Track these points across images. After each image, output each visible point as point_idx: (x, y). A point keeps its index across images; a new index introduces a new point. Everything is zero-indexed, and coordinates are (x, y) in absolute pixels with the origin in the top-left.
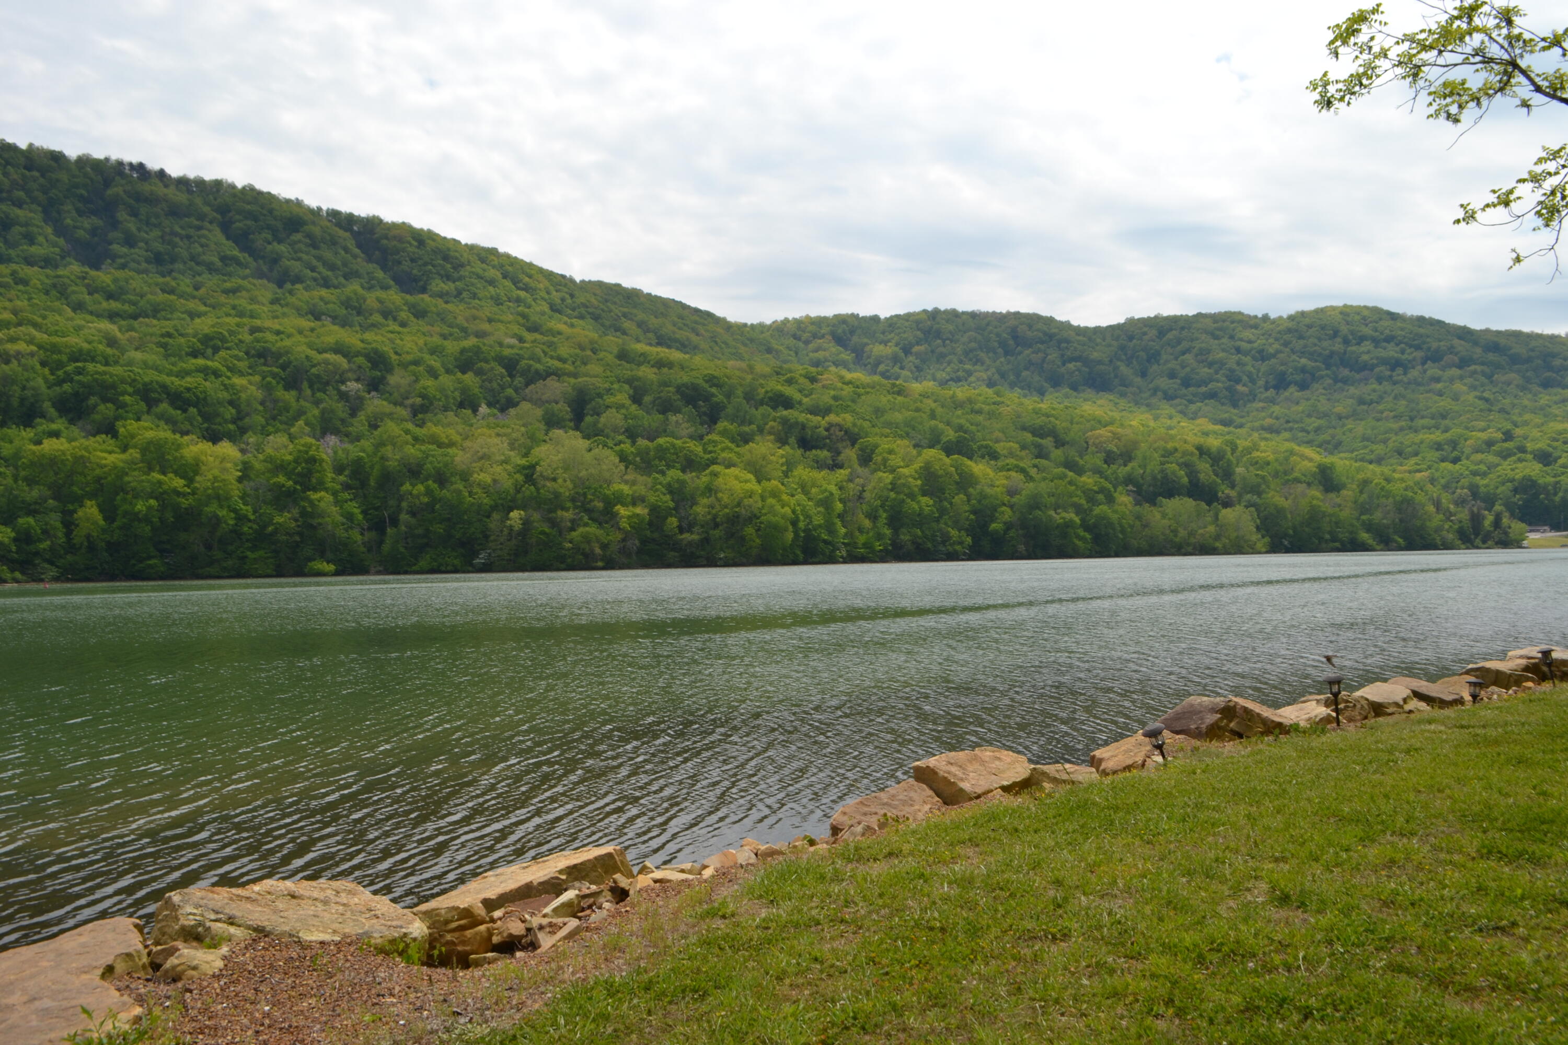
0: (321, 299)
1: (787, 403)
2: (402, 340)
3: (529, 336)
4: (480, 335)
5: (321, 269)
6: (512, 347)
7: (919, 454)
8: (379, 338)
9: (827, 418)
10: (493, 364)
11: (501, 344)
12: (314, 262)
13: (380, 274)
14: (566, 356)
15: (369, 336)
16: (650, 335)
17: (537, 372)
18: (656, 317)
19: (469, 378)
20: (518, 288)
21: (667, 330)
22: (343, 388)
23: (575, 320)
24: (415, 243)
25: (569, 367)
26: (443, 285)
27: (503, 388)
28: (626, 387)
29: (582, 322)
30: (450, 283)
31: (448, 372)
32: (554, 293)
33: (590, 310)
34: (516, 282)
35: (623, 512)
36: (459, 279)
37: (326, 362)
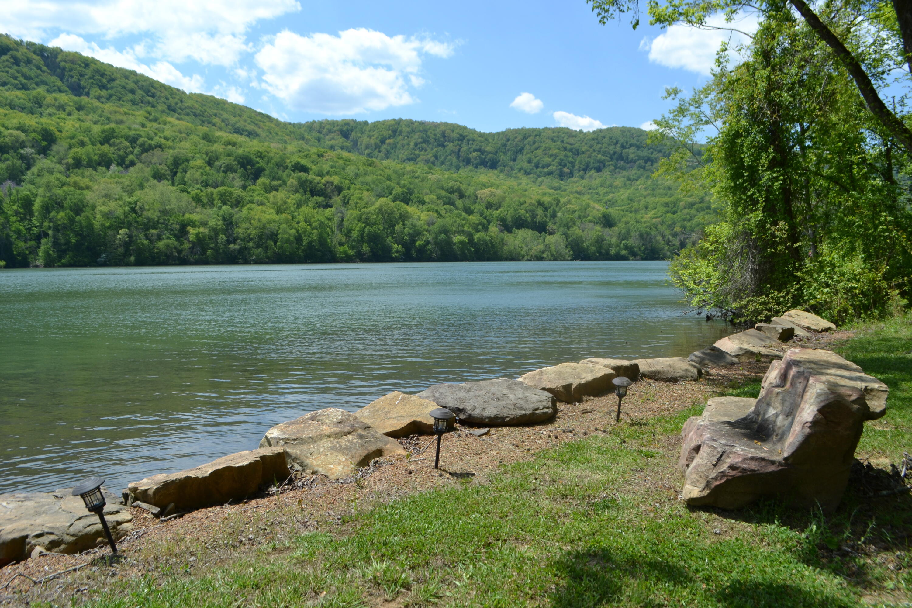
0: (16, 96)
1: (302, 169)
2: (64, 123)
3: (149, 124)
4: (121, 122)
5: (21, 78)
6: (135, 130)
7: (377, 200)
8: (49, 121)
9: (325, 178)
10: (123, 140)
11: (130, 129)
12: (16, 74)
13: (59, 83)
14: (169, 136)
15: (44, 120)
16: (230, 127)
17: (150, 145)
18: (235, 117)
19: (106, 148)
20: (148, 96)
21: (241, 124)
22: (22, 151)
23: (182, 116)
24: (83, 65)
25: (169, 143)
26: (100, 91)
27: (127, 154)
28: (204, 156)
29: (186, 117)
30: (104, 91)
31: (93, 144)
32: (171, 99)
33: (194, 111)
34: (147, 92)
35: (192, 231)
36: (112, 88)
37: (11, 135)
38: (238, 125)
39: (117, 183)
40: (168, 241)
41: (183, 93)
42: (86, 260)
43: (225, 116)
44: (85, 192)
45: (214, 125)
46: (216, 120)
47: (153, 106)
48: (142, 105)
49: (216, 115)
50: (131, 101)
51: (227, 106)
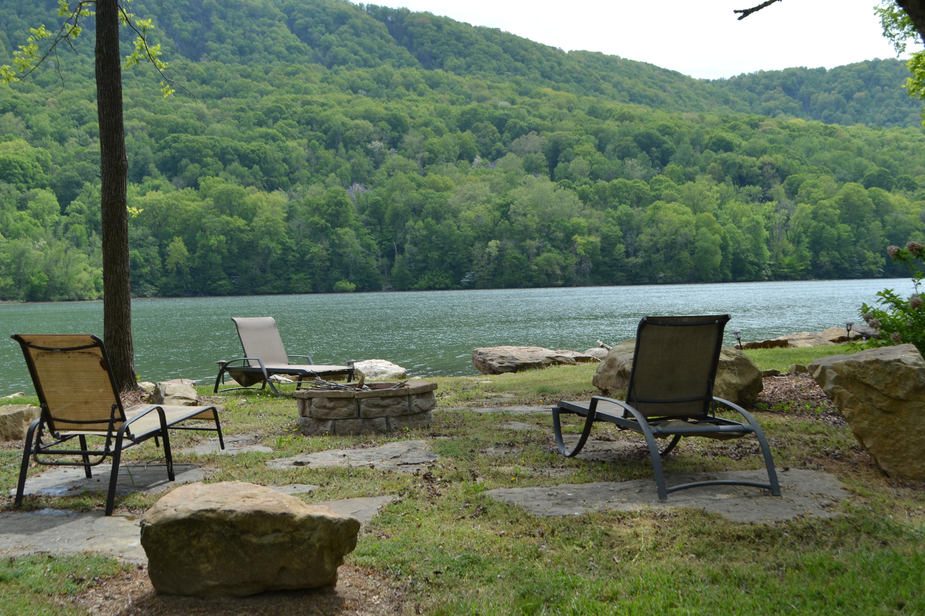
0: (359, 76)
1: (728, 147)
2: (417, 106)
3: (519, 99)
4: (481, 99)
5: (362, 53)
6: (503, 108)
7: (840, 187)
8: (399, 106)
9: (761, 159)
10: (486, 123)
11: (496, 107)
12: (357, 48)
13: (407, 54)
14: (546, 114)
15: (392, 105)
16: (624, 93)
17: (522, 128)
18: (630, 78)
19: (467, 135)
20: (516, 60)
21: (639, 88)
22: (369, 146)
23: (560, 84)
24: (435, 28)
25: (547, 123)
26: (456, 60)
27: (494, 142)
28: (593, 138)
29: (566, 85)
30: (461, 59)
31: (451, 130)
32: (545, 62)
33: (574, 75)
34: (514, 56)
35: (579, 239)
36: (470, 55)
37: (357, 127)
38: (635, 90)
39: (483, 180)
40: (550, 254)
41: (561, 52)
42: (447, 281)
43: (617, 78)
44: (445, 194)
45: (602, 92)
46: (605, 85)
47: (523, 75)
48: (510, 73)
49: (604, 78)
50: (494, 69)
51: (619, 64)
